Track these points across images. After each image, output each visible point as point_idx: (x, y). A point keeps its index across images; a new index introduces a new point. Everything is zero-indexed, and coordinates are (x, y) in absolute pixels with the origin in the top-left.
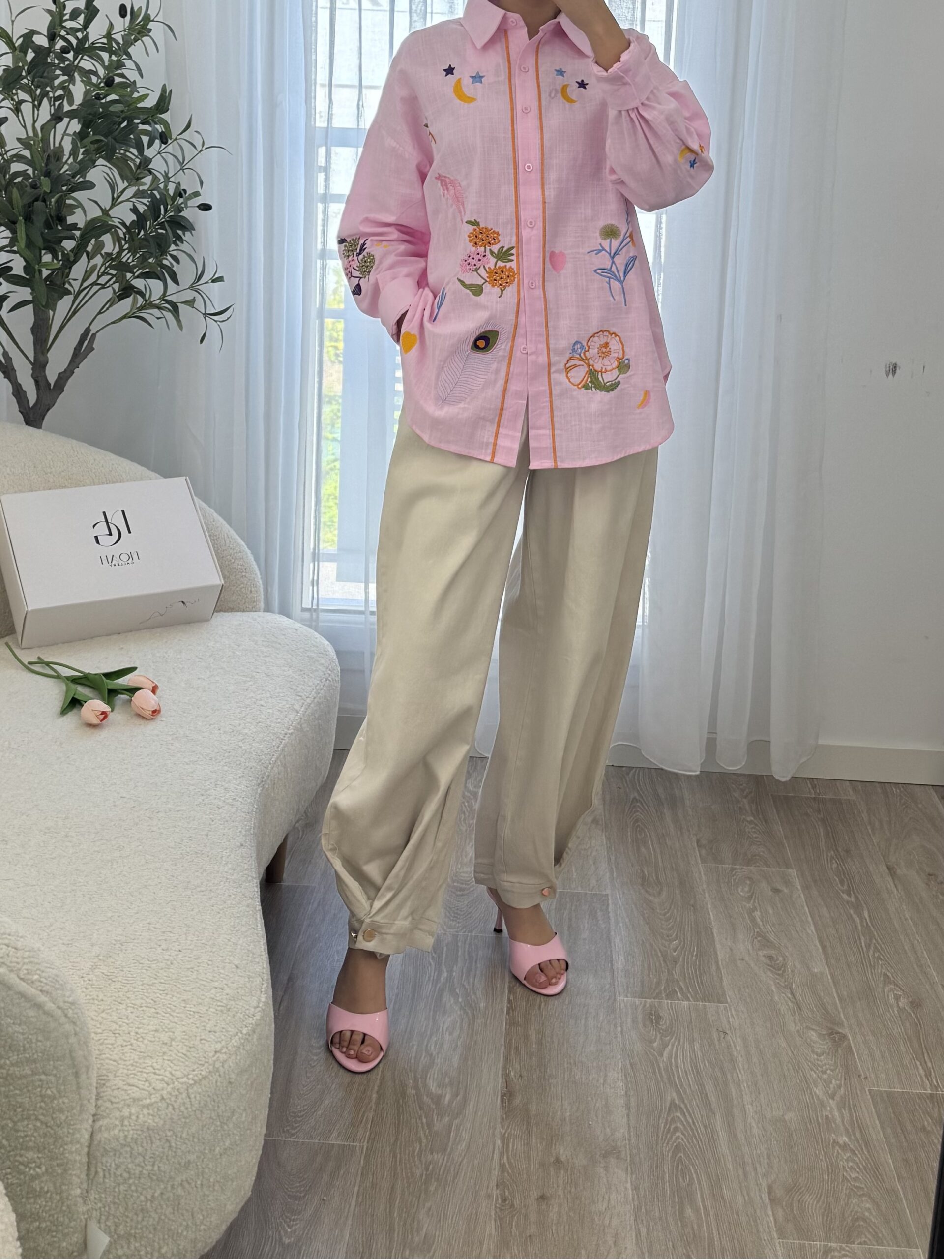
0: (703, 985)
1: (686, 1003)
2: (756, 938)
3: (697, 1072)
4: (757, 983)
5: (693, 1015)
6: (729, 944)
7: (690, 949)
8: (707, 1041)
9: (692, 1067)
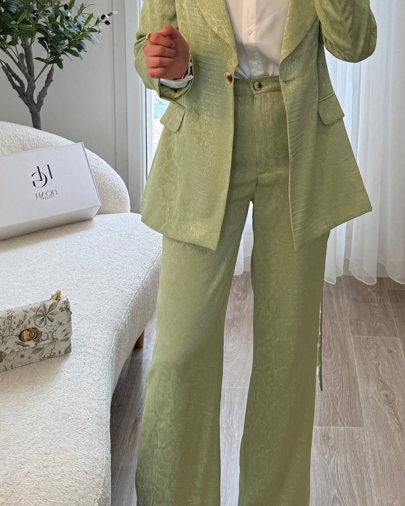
0: (352, 415)
1: (342, 428)
2: (379, 383)
3: (348, 474)
4: (379, 412)
5: (346, 435)
6: (366, 388)
7: (345, 392)
8: (353, 452)
9: (345, 471)
